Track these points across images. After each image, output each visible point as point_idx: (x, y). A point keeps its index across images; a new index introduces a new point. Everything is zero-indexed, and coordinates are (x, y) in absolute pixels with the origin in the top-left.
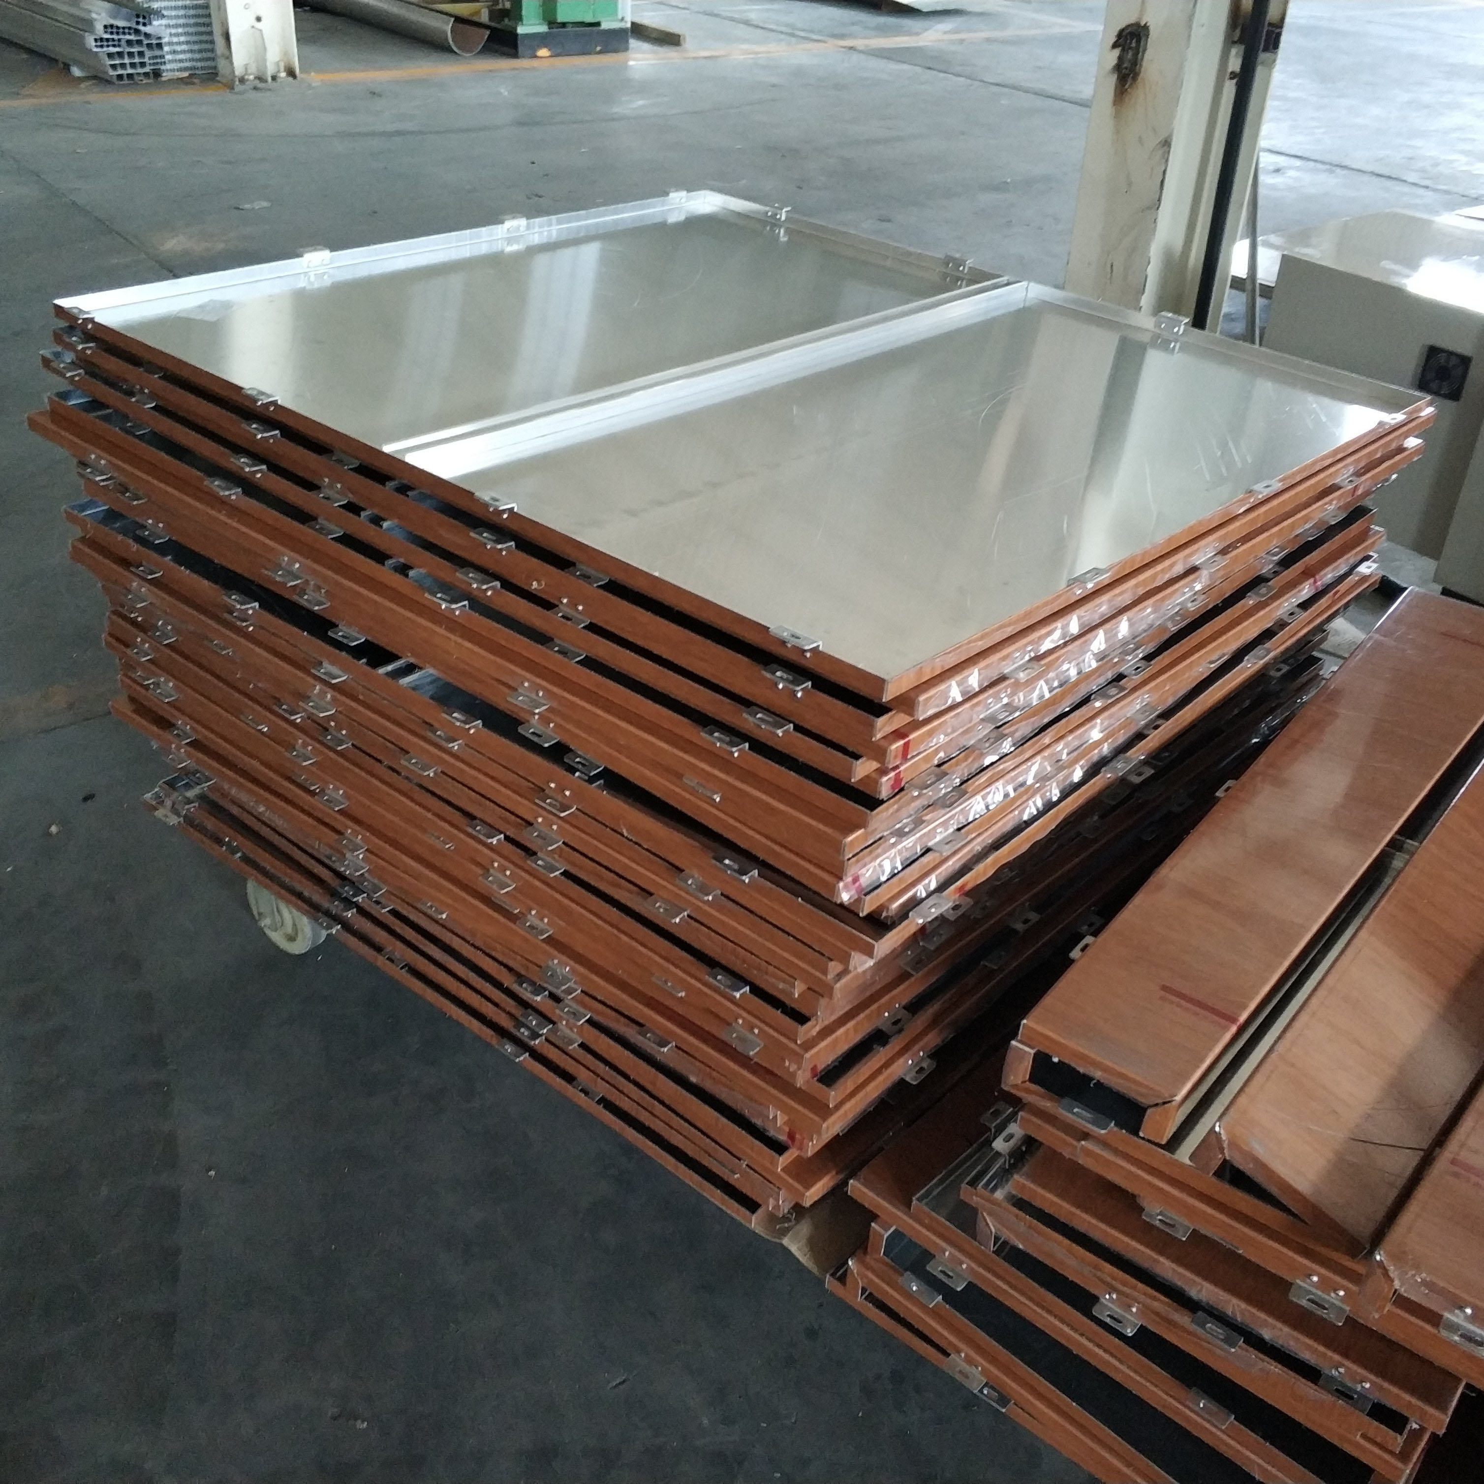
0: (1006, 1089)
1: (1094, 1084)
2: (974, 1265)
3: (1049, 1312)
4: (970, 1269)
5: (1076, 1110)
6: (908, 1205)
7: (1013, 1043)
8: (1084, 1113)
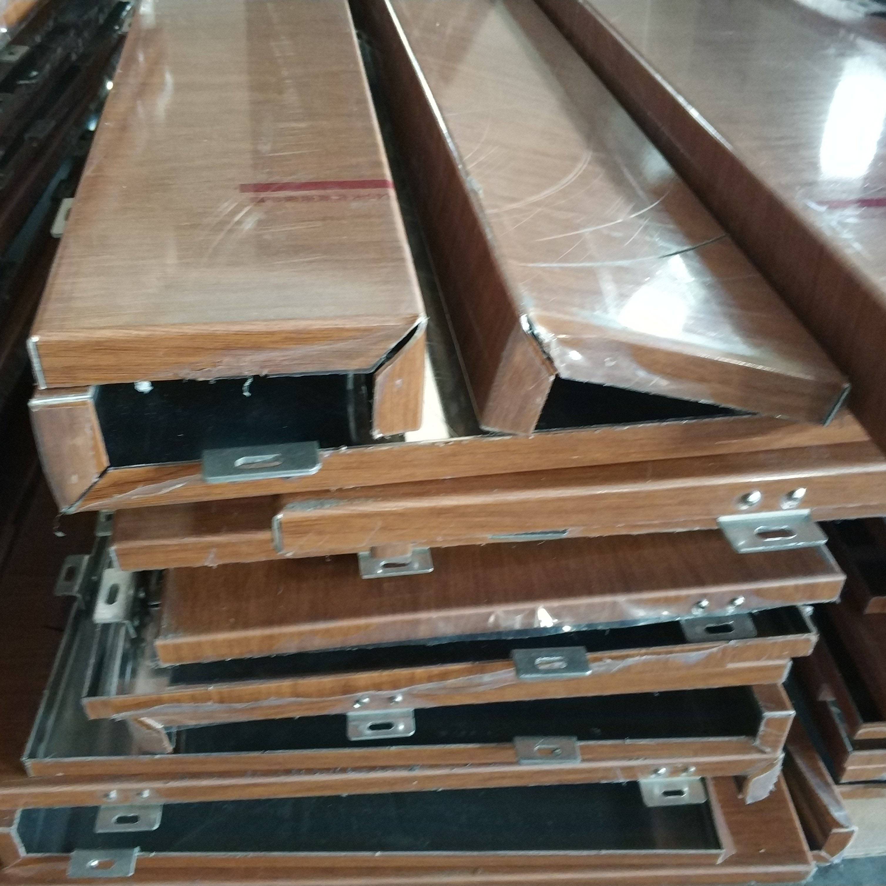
0: (73, 510)
1: (251, 388)
2: (159, 785)
3: (288, 772)
4: (157, 792)
5: (240, 462)
6: (21, 770)
7: (35, 402)
8: (258, 459)
